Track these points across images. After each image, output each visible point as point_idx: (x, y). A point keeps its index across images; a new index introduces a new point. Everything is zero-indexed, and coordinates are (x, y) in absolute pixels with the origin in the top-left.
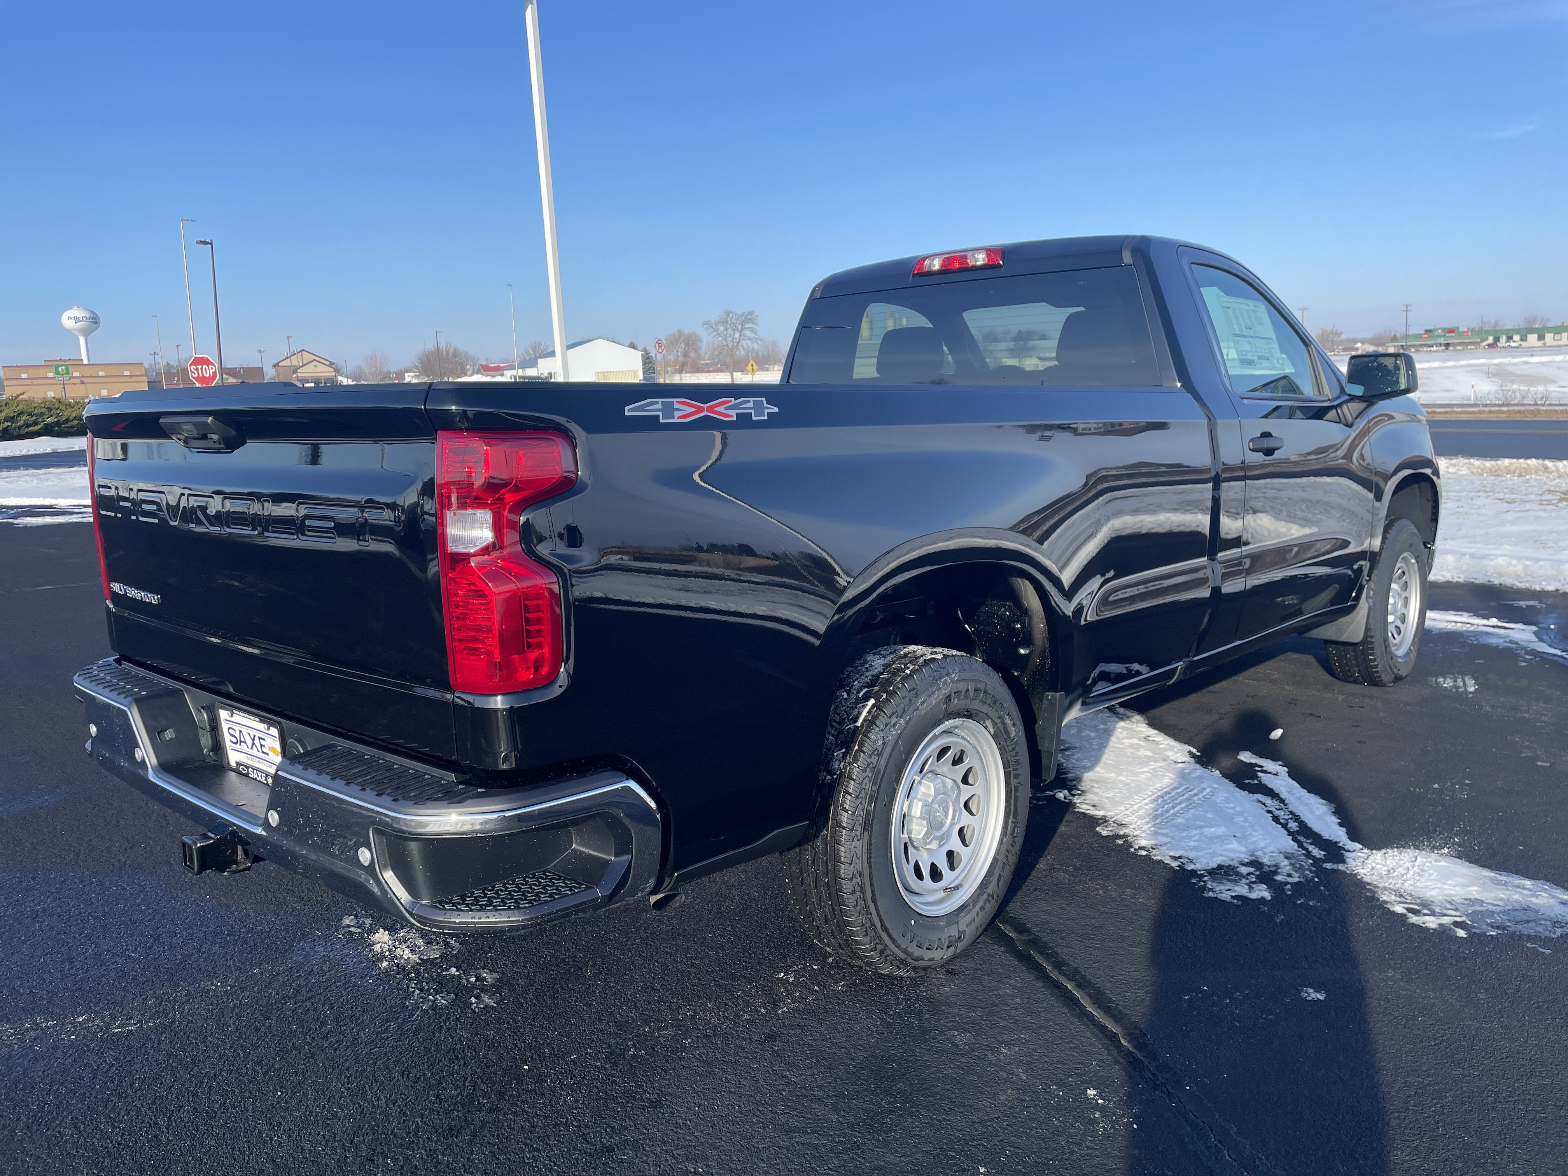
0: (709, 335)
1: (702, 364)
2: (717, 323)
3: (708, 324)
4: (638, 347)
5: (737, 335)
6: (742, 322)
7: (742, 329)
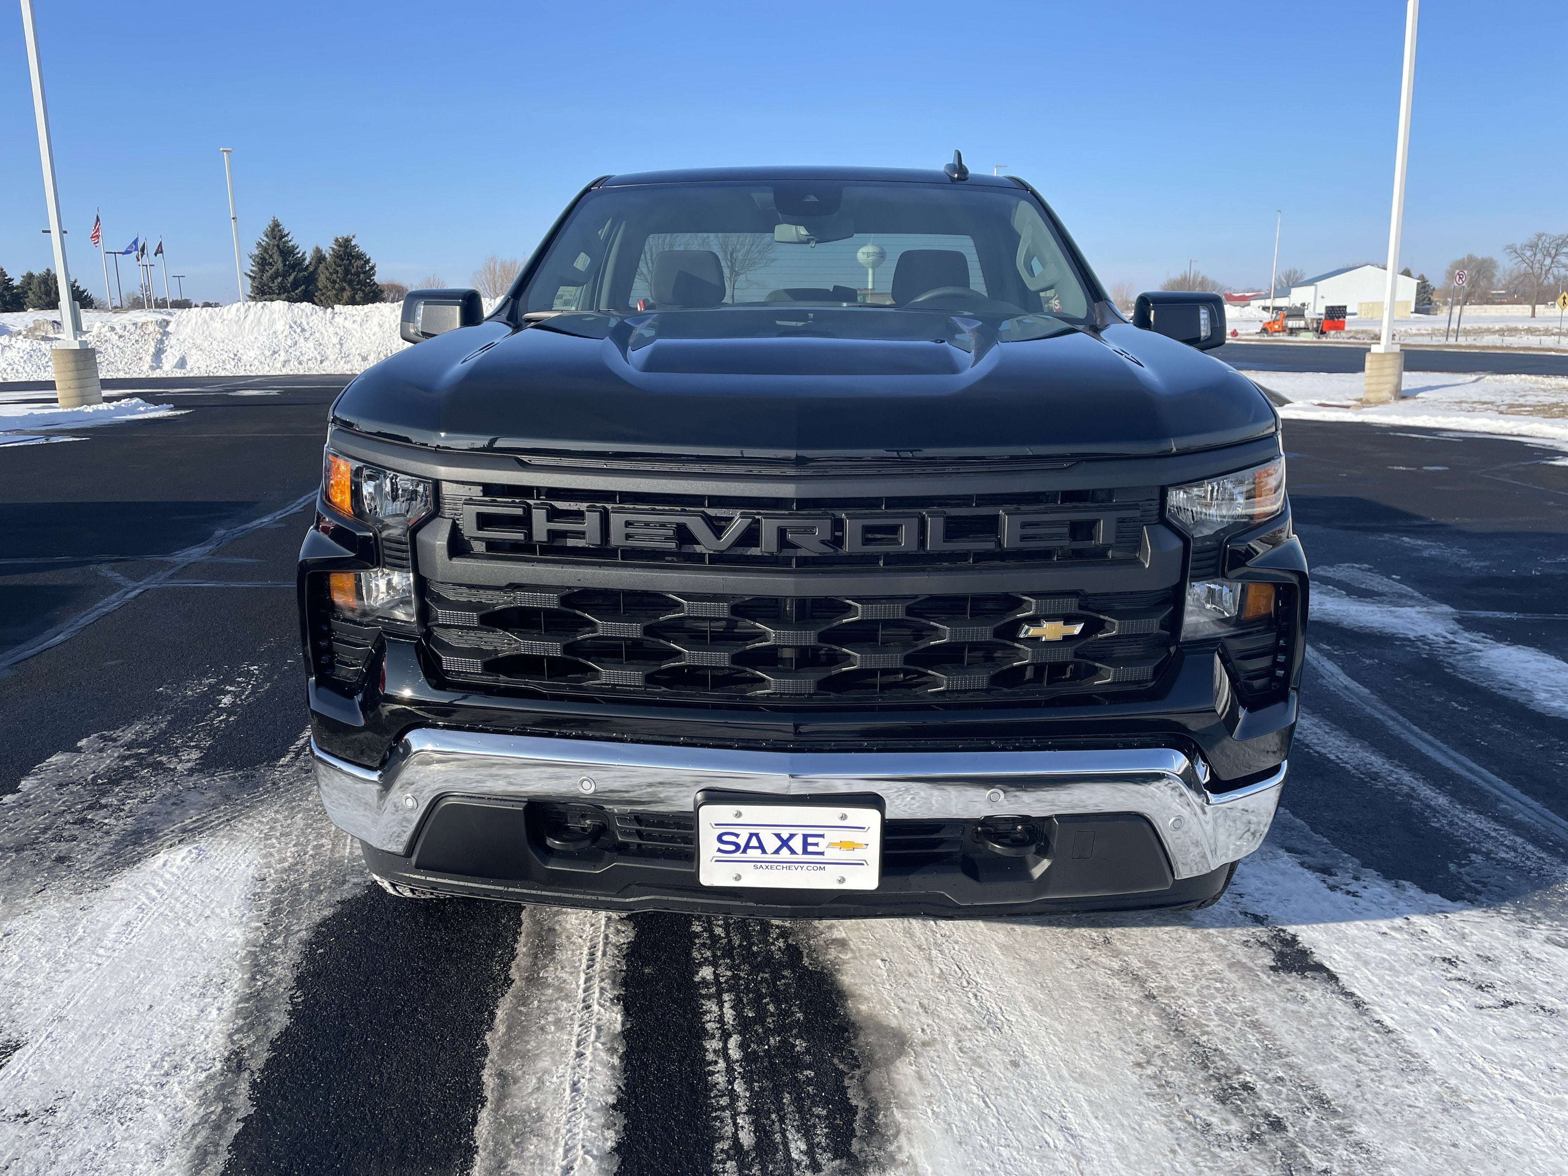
0: (1511, 261)
1: (1493, 294)
2: (1524, 247)
3: (1512, 249)
4: (1413, 273)
5: (1548, 261)
6: (1558, 245)
7: (1556, 255)
